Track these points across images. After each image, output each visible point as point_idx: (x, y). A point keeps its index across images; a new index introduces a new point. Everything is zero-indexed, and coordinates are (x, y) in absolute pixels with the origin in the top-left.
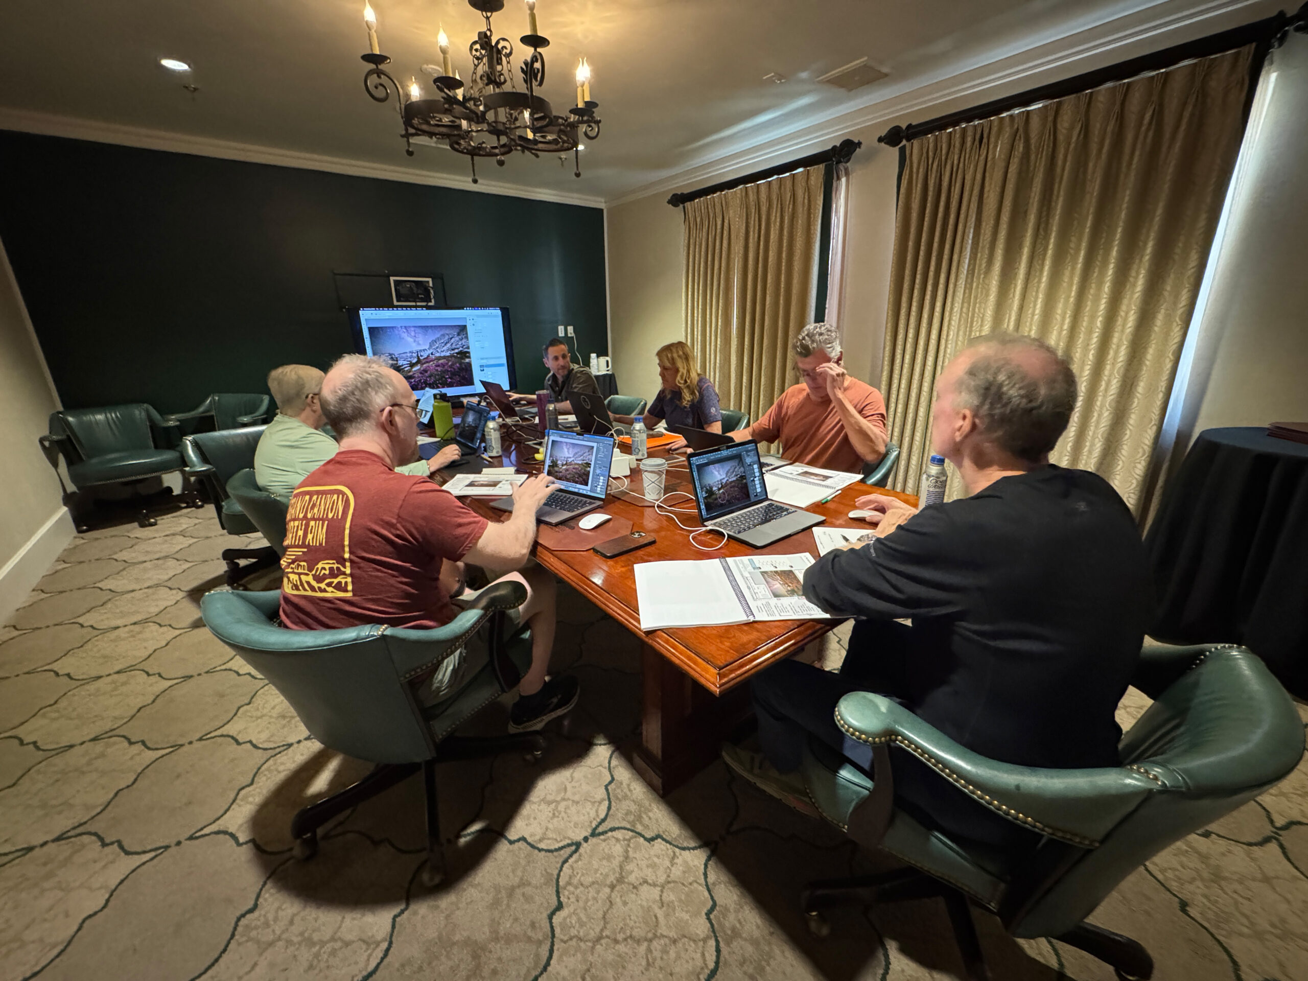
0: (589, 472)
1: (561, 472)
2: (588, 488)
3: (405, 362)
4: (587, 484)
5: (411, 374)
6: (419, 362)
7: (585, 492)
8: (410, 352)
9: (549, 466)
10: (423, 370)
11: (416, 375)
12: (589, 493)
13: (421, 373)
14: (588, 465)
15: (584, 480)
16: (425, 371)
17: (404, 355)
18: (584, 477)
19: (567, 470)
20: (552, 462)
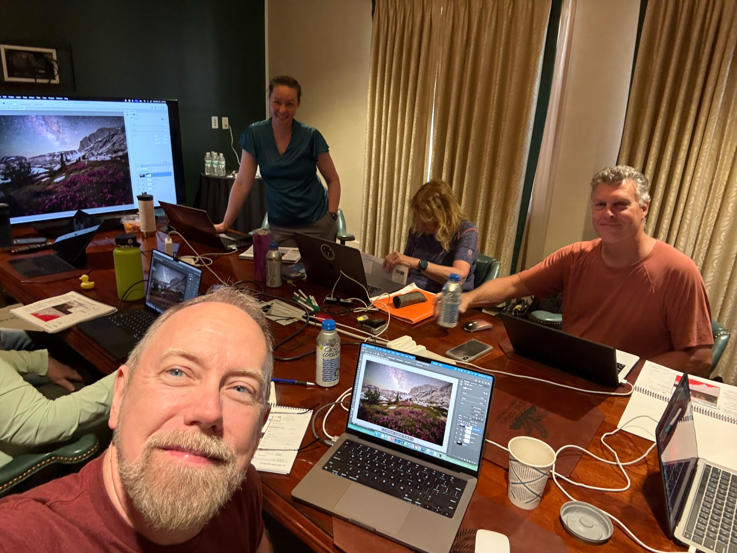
0: (444, 424)
1: (385, 414)
2: (444, 448)
3: (42, 170)
4: (440, 442)
5: (51, 187)
6: (63, 169)
7: (435, 455)
8: (50, 155)
9: (362, 401)
10: (70, 182)
11: (59, 189)
12: (444, 458)
13: (66, 186)
14: (444, 412)
15: (433, 434)
16: (73, 182)
17: (40, 160)
18: (434, 429)
19: (397, 413)
20: (367, 395)
